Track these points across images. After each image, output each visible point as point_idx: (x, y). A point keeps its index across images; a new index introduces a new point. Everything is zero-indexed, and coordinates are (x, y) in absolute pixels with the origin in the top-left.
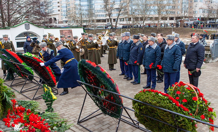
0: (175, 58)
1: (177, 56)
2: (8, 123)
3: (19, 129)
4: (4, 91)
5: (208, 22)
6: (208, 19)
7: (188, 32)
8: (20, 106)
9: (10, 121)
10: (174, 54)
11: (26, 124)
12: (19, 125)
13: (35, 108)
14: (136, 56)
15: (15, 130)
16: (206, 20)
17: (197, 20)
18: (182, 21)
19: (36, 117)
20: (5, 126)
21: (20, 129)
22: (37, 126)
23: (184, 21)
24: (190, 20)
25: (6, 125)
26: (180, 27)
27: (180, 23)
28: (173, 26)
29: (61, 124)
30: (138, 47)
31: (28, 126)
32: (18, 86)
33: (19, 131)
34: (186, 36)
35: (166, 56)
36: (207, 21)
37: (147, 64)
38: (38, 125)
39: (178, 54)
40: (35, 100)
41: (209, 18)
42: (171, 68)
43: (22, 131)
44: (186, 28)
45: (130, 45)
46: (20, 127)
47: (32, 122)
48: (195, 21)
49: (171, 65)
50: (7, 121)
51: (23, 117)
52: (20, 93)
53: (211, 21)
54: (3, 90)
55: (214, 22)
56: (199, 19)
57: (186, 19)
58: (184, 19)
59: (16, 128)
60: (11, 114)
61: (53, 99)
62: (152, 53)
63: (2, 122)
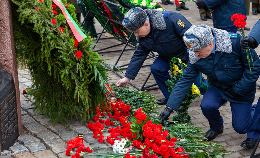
2: (99, 135)
3: (123, 150)
4: (95, 62)
8: (118, 100)
9: (102, 131)
11: (136, 142)
12: (123, 142)
13: (151, 109)
15: (114, 151)
19: (158, 130)
20: (94, 140)
21: (125, 151)
22: (160, 151)
25: (95, 137)
29: (214, 155)
31: (141, 147)
32: (107, 54)
33: (124, 155)
38: (164, 148)
40: (147, 90)
43: (130, 157)
46: (125, 147)
47: (151, 141)
50: (98, 129)
51: (131, 126)
52: (113, 70)
54: (92, 60)
59: (117, 147)
60: (103, 115)
61: (193, 94)
63: (87, 129)
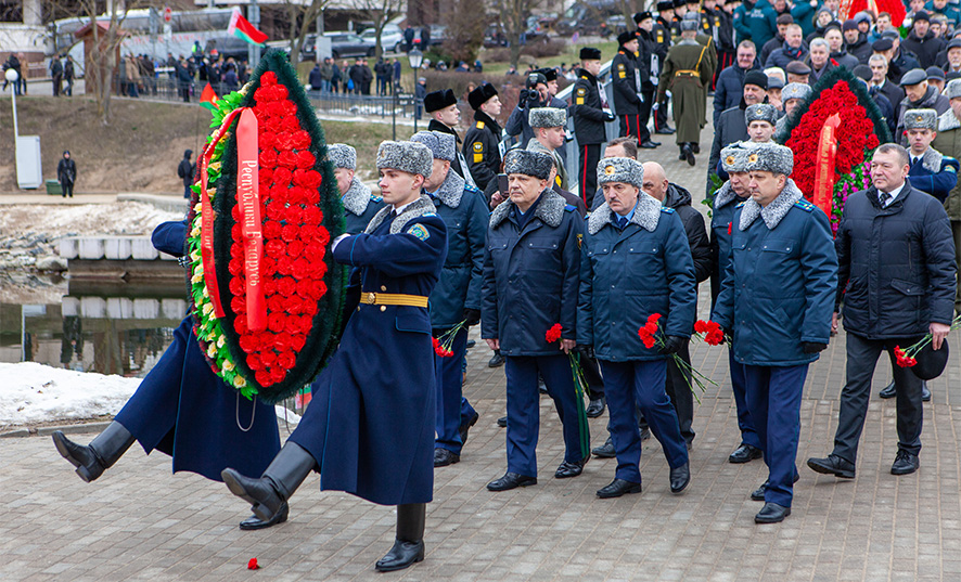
0: (803, 276)
1: (815, 265)
5: (324, 45)
6: (320, 21)
7: (157, 141)
10: (797, 255)
14: (556, 297)
16: (300, 25)
17: (232, 31)
18: (101, 31)
23: (117, 36)
24: (167, 27)
26: (89, 90)
27: (87, 53)
28: (19, 82)
30: (560, 231)
34: (147, 172)
35: (750, 270)
36: (312, 41)
37: (617, 333)
39: (823, 256)
41: (326, 13)
42: (785, 340)
44: (142, 98)
45: (463, 219)
48: (215, 34)
49: (787, 323)
53: (345, 38)
55: (371, 51)
56: (243, 22)
57: (132, 13)
58: (114, 18)
62: (639, 257)
